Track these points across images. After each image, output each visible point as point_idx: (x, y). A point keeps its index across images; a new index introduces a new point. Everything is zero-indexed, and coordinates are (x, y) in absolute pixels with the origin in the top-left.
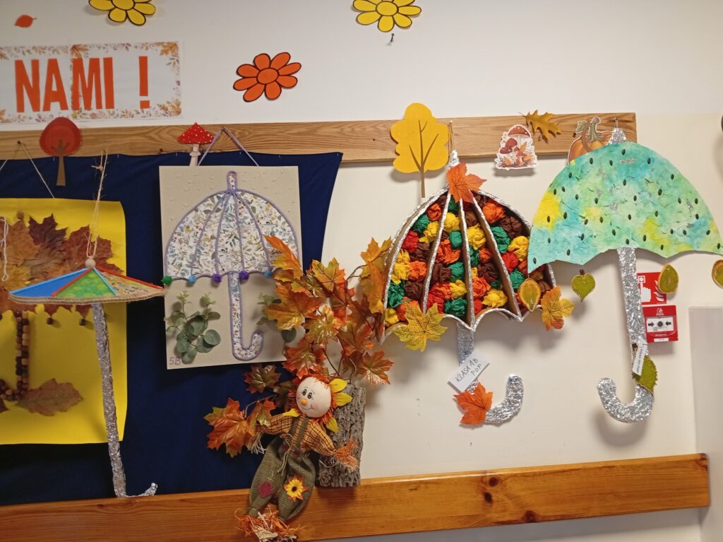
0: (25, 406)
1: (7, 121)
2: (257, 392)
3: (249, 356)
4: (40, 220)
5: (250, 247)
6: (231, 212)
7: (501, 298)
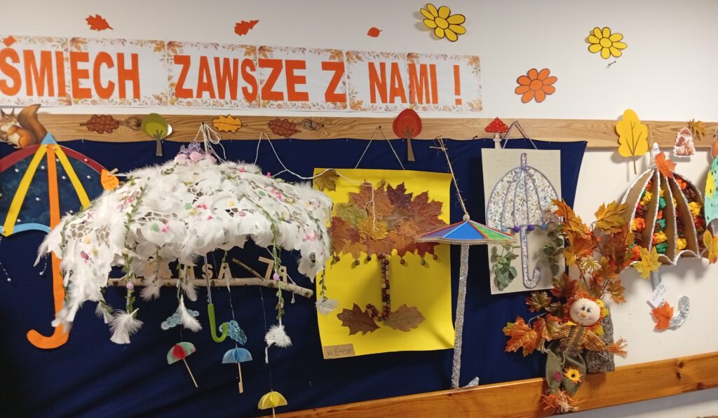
0: (390, 325)
1: (364, 110)
2: (535, 311)
3: (532, 286)
4: (394, 186)
5: (533, 207)
6: (522, 182)
7: (684, 243)
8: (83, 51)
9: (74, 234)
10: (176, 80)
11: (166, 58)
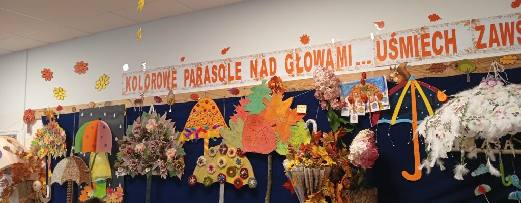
8: (427, 33)
9: (432, 126)
10: (476, 40)
11: (471, 28)
